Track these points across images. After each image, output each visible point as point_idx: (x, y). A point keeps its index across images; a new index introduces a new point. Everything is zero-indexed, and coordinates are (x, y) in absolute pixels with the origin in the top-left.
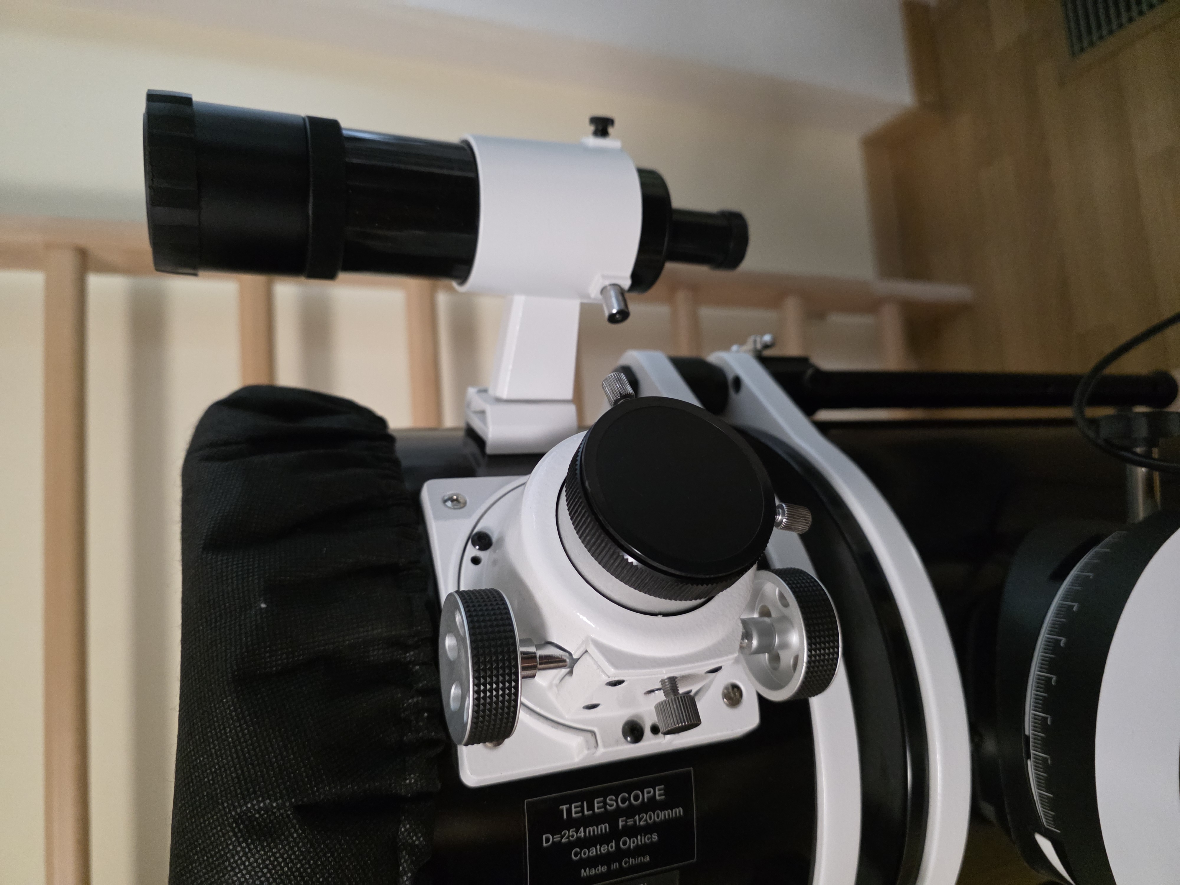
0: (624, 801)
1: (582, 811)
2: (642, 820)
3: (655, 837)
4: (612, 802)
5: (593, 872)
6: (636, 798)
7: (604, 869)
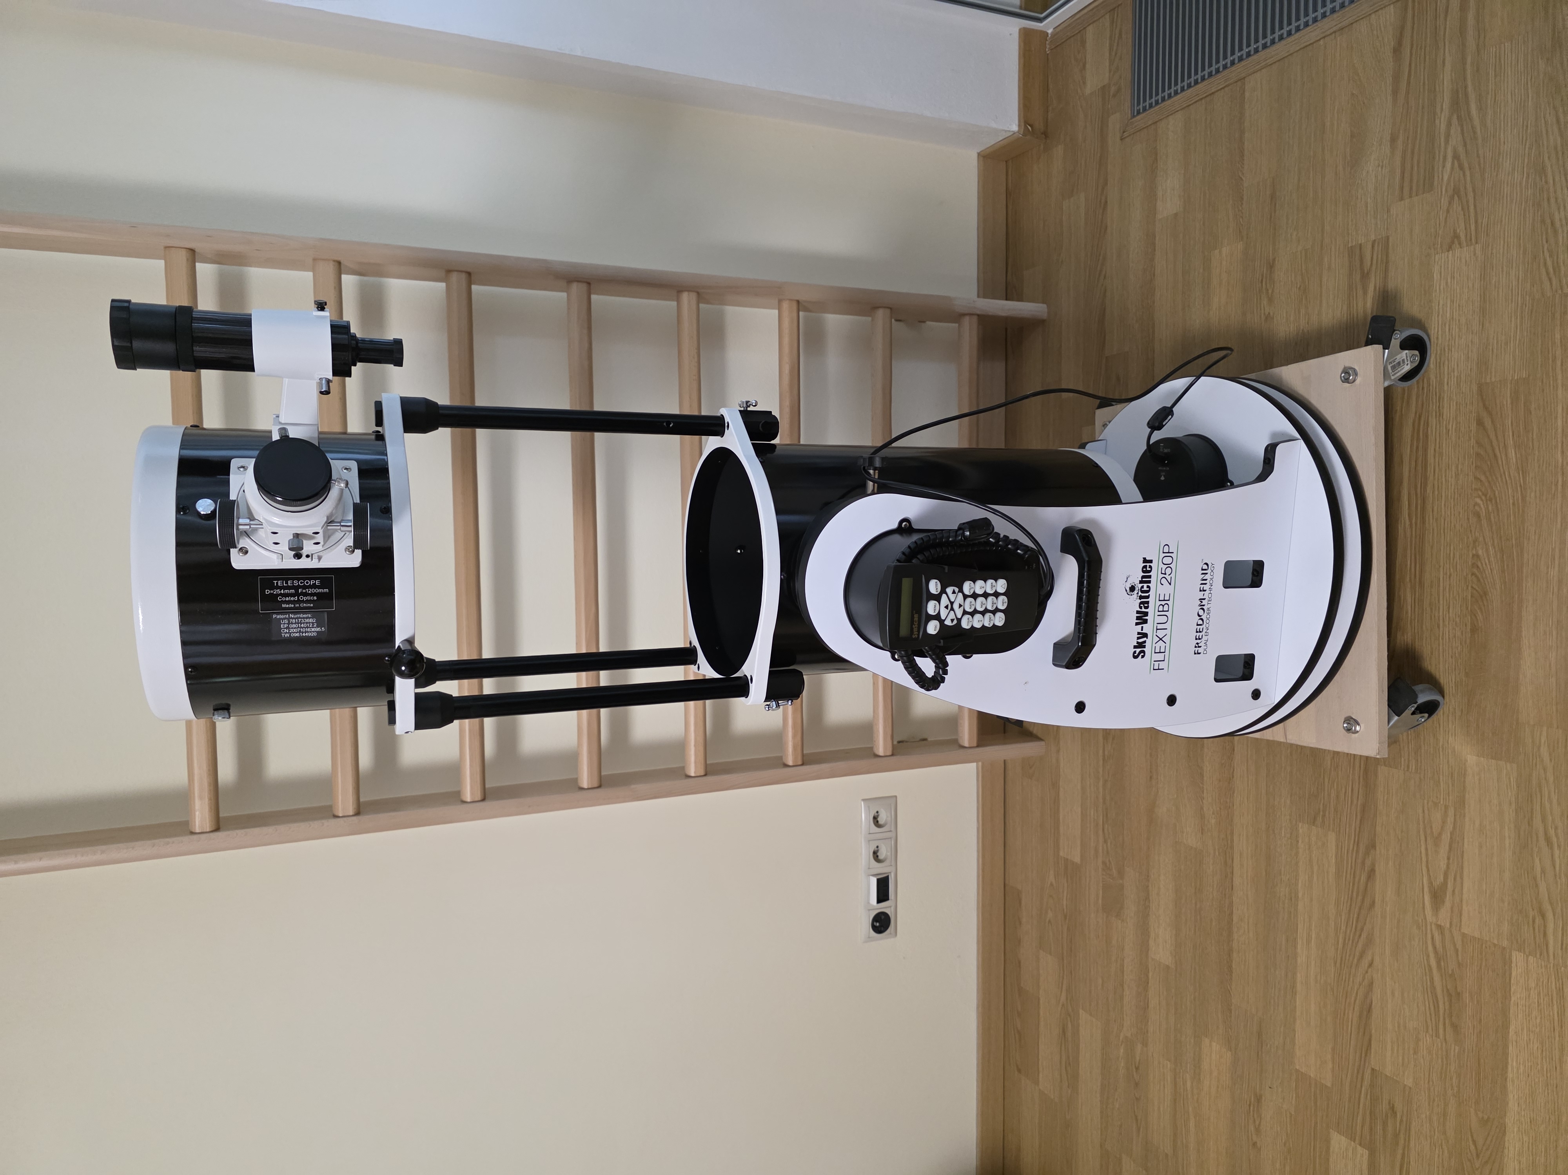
0: (301, 583)
1: (283, 584)
2: (310, 591)
3: (315, 598)
4: (296, 583)
5: (287, 606)
6: (307, 583)
7: (293, 606)
